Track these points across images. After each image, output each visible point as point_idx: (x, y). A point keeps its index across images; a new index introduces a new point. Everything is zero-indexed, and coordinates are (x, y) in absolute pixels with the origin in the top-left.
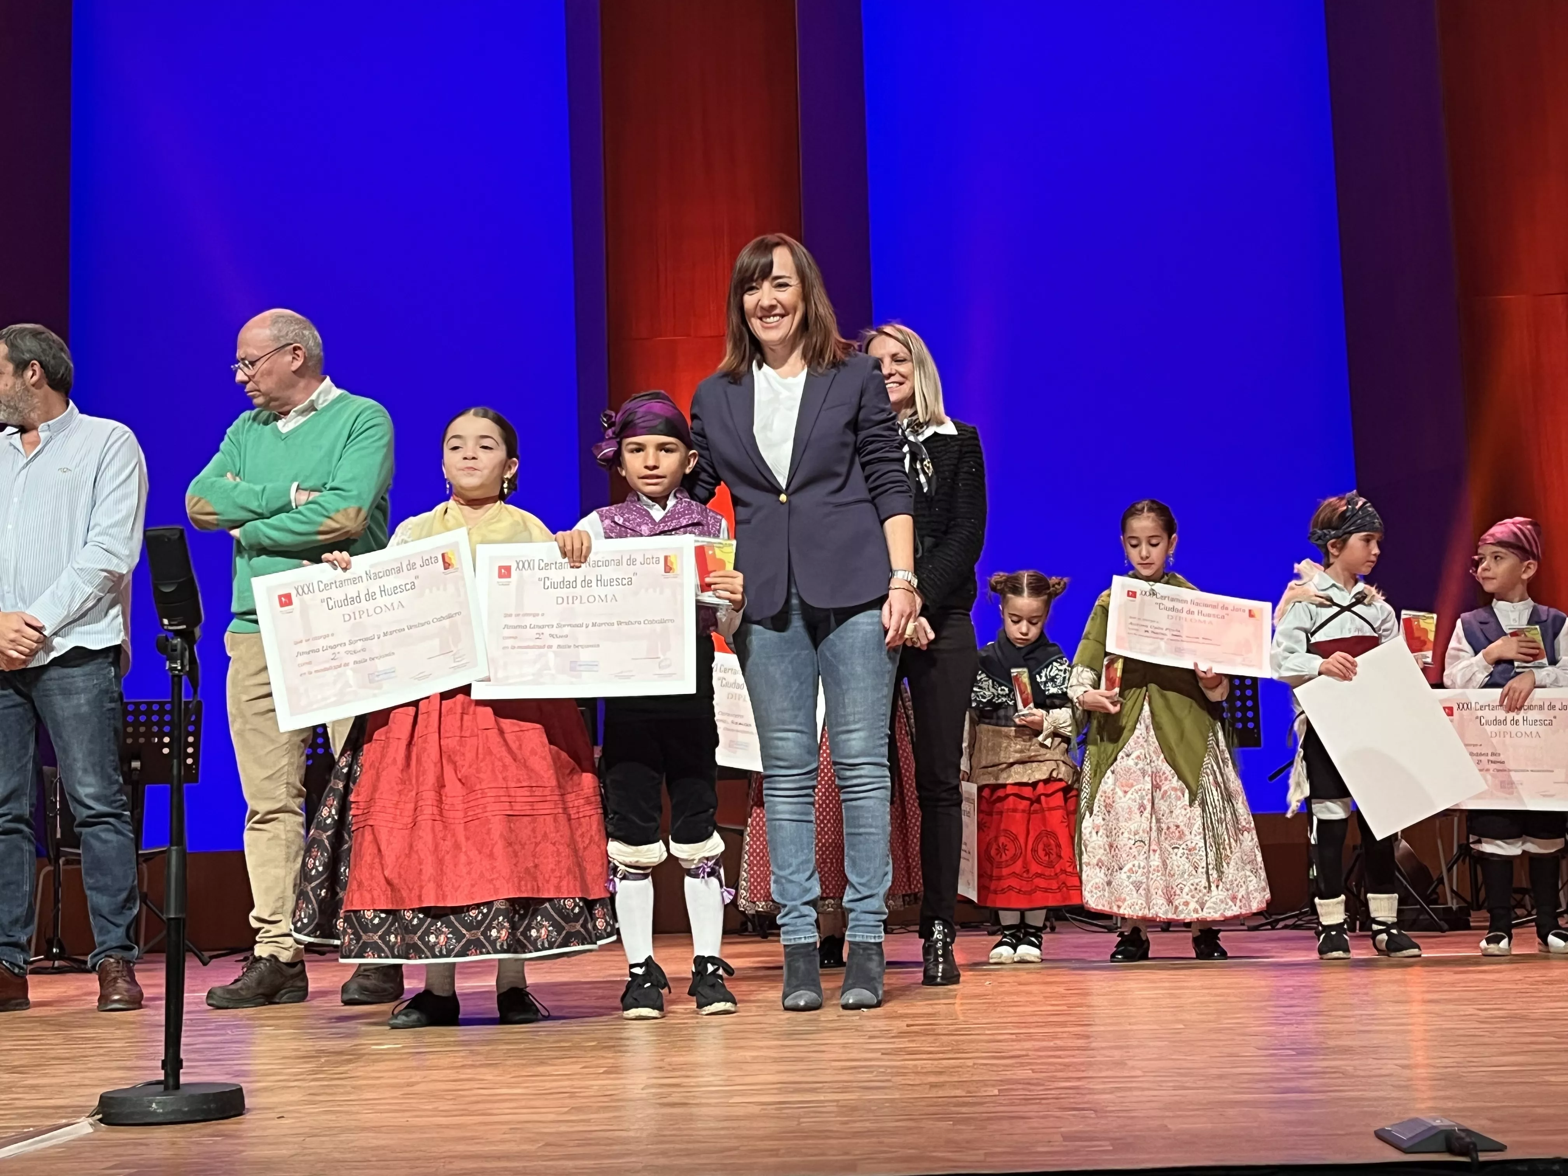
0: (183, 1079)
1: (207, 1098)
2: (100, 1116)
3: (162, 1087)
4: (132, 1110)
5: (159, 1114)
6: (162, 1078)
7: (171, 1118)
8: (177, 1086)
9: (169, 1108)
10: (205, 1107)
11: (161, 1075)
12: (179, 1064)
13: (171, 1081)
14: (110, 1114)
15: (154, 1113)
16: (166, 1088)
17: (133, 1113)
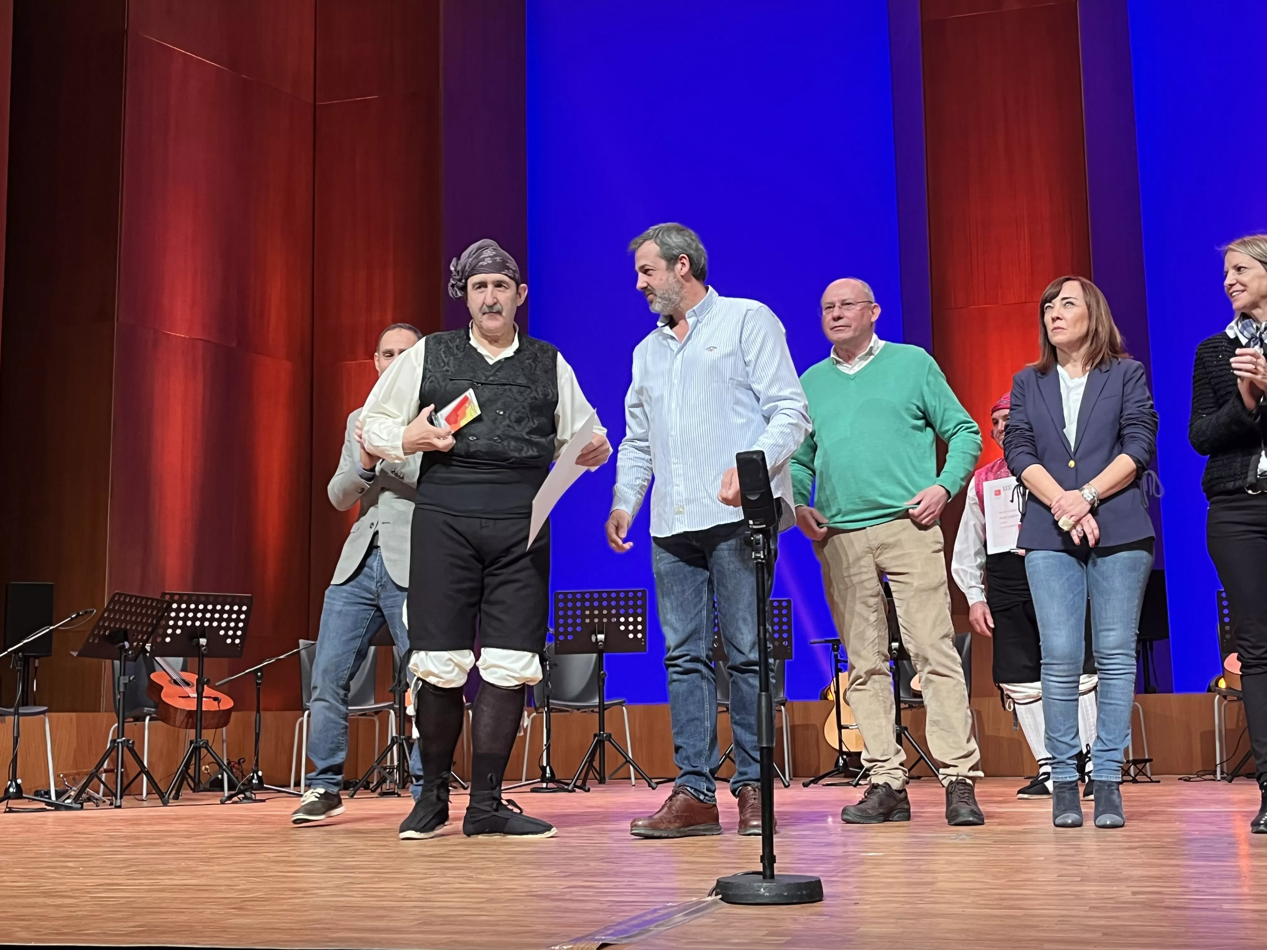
0: (776, 873)
1: (799, 886)
2: (720, 896)
3: (761, 877)
4: (746, 893)
5: (767, 897)
6: (761, 870)
7: (776, 900)
8: (772, 876)
9: (773, 893)
10: (799, 893)
11: (760, 867)
12: (772, 859)
13: (768, 873)
14: (728, 895)
15: (764, 896)
16: (764, 878)
17: (746, 895)
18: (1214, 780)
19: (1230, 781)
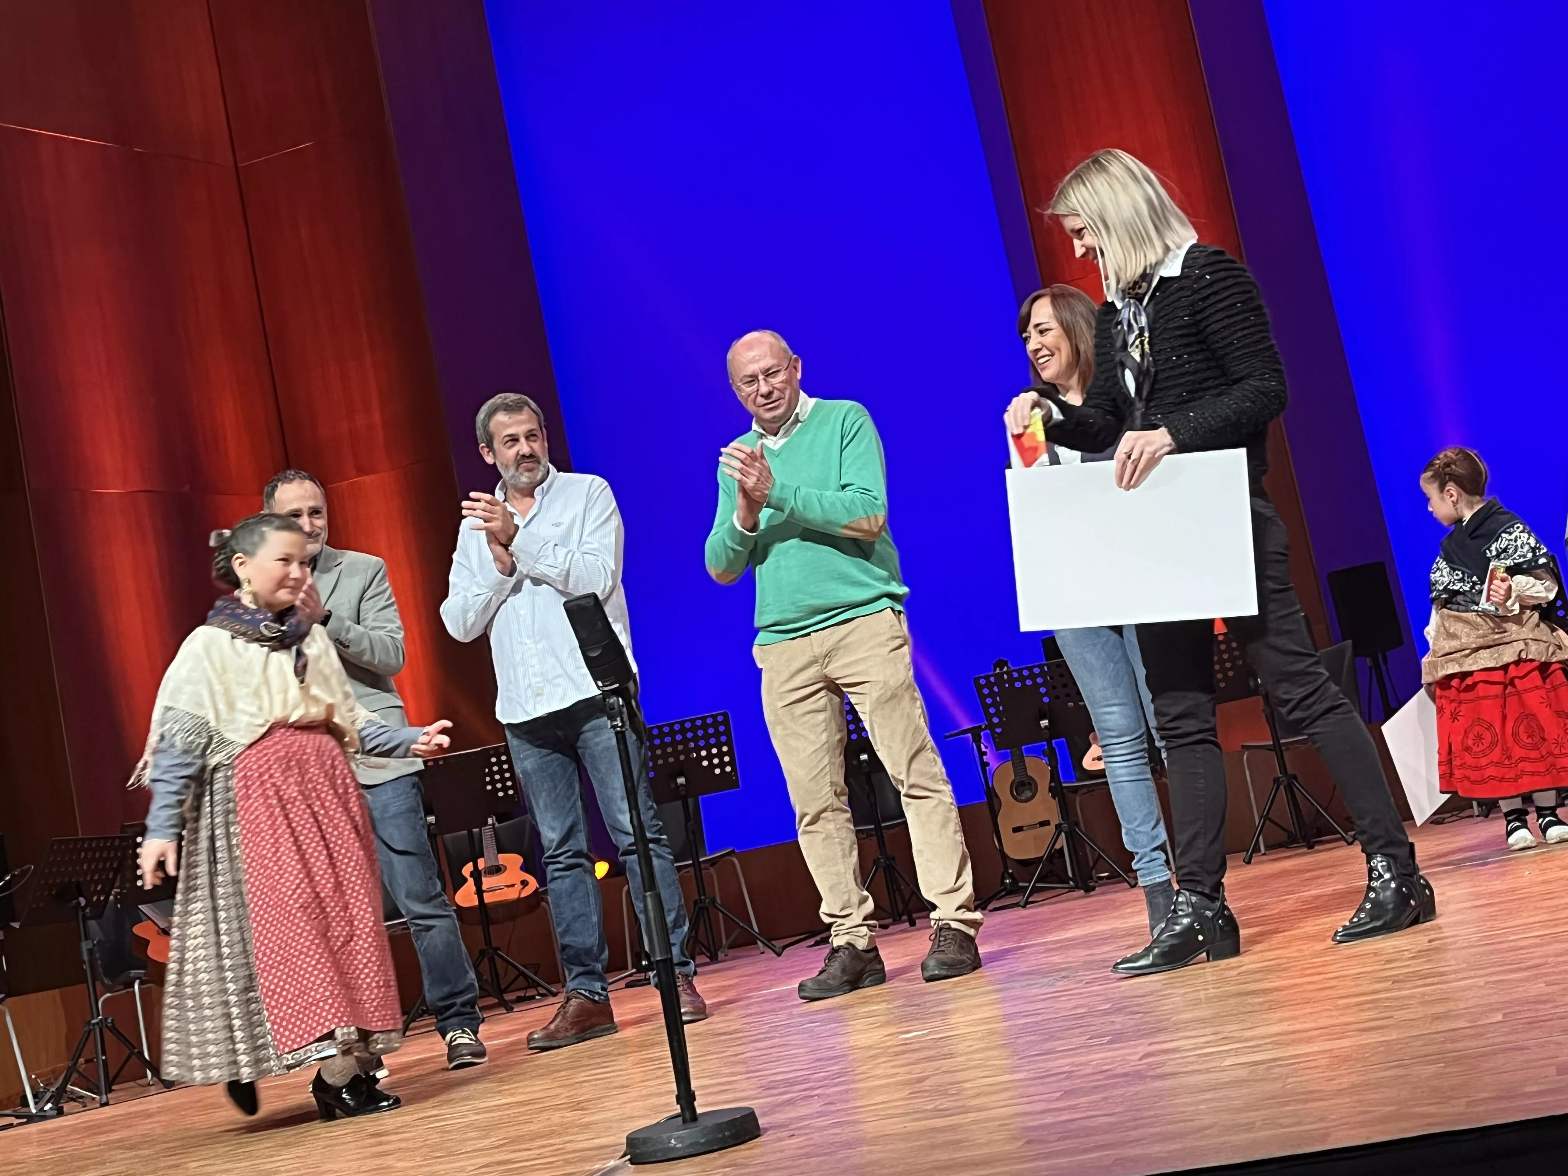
1: (720, 1125)
2: (629, 1157)
3: (681, 1121)
4: (655, 1147)
5: (678, 1149)
6: (679, 1112)
7: (691, 1151)
8: (695, 1117)
9: (687, 1142)
10: (719, 1134)
11: (677, 1109)
12: (691, 1095)
13: (688, 1115)
14: (637, 1154)
15: (674, 1149)
16: (684, 1121)
17: (656, 1151)
18: (1471, 816)
19: (1487, 816)
